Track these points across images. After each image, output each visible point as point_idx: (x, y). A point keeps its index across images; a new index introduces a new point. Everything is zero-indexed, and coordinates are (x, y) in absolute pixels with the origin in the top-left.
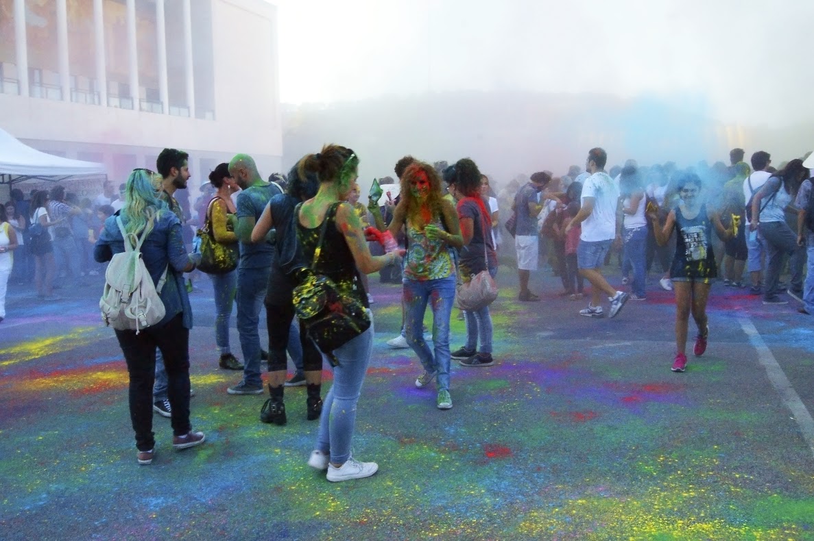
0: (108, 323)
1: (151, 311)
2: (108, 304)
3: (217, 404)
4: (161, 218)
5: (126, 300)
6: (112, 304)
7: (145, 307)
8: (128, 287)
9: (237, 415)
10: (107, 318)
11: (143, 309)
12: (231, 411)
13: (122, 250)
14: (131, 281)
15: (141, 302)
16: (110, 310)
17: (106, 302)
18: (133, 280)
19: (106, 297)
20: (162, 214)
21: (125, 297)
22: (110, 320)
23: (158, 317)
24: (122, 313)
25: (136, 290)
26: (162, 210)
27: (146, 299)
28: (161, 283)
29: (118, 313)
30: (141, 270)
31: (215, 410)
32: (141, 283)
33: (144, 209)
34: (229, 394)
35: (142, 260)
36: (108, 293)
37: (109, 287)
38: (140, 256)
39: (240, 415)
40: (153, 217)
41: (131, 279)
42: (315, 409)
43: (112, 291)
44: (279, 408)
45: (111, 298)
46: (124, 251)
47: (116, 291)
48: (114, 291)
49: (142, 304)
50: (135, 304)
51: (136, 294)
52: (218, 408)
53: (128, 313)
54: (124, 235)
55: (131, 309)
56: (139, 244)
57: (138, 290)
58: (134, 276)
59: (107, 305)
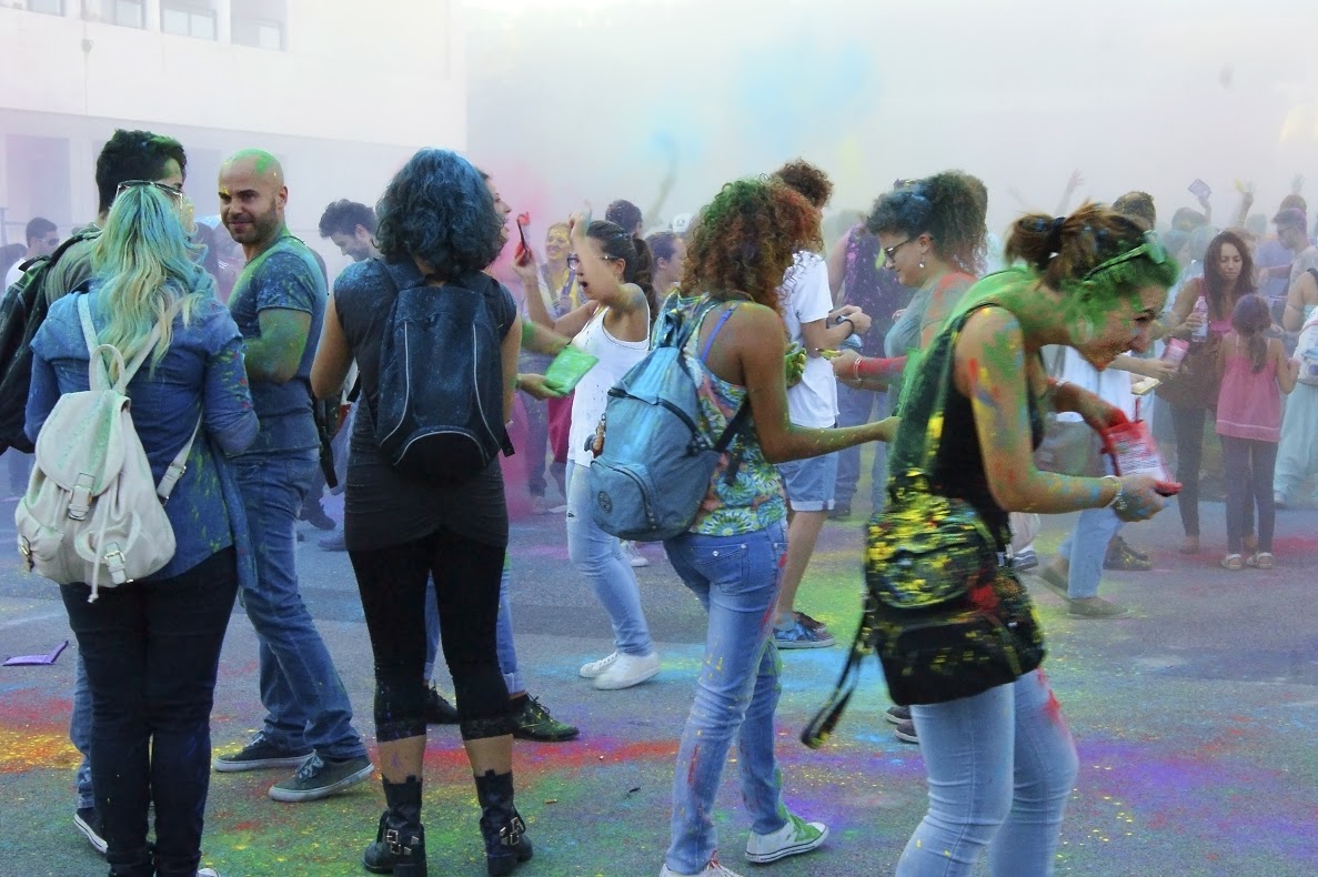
0: (32, 565)
1: (140, 545)
2: (36, 518)
3: (245, 826)
4: (192, 319)
5: (79, 514)
6: (46, 521)
7: (126, 536)
8: (88, 481)
9: (296, 857)
10: (30, 553)
11: (118, 539)
12: (282, 845)
13: (83, 385)
14: (95, 466)
15: (118, 523)
16: (40, 535)
17: (31, 512)
18: (103, 464)
19: (33, 502)
20: (196, 307)
21: (79, 507)
22: (36, 559)
23: (155, 562)
24: (67, 545)
25: (106, 491)
26: (196, 295)
27: (130, 516)
28: (173, 474)
29: (58, 543)
30: (125, 441)
31: (238, 842)
32: (120, 476)
33: (156, 291)
34: (275, 800)
35: (127, 415)
36: (37, 491)
37: (41, 476)
38: (125, 405)
39: (307, 860)
40: (173, 314)
41: (98, 460)
42: (504, 841)
43: (48, 488)
44: (405, 841)
45: (44, 503)
46: (87, 388)
47: (59, 488)
48: (53, 487)
49: (119, 527)
50: (100, 525)
51: (106, 502)
52: (246, 835)
53: (81, 544)
54: (92, 348)
55: (91, 538)
56: (127, 376)
57: (112, 494)
58: (105, 455)
59: (32, 519)
